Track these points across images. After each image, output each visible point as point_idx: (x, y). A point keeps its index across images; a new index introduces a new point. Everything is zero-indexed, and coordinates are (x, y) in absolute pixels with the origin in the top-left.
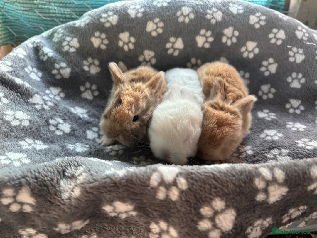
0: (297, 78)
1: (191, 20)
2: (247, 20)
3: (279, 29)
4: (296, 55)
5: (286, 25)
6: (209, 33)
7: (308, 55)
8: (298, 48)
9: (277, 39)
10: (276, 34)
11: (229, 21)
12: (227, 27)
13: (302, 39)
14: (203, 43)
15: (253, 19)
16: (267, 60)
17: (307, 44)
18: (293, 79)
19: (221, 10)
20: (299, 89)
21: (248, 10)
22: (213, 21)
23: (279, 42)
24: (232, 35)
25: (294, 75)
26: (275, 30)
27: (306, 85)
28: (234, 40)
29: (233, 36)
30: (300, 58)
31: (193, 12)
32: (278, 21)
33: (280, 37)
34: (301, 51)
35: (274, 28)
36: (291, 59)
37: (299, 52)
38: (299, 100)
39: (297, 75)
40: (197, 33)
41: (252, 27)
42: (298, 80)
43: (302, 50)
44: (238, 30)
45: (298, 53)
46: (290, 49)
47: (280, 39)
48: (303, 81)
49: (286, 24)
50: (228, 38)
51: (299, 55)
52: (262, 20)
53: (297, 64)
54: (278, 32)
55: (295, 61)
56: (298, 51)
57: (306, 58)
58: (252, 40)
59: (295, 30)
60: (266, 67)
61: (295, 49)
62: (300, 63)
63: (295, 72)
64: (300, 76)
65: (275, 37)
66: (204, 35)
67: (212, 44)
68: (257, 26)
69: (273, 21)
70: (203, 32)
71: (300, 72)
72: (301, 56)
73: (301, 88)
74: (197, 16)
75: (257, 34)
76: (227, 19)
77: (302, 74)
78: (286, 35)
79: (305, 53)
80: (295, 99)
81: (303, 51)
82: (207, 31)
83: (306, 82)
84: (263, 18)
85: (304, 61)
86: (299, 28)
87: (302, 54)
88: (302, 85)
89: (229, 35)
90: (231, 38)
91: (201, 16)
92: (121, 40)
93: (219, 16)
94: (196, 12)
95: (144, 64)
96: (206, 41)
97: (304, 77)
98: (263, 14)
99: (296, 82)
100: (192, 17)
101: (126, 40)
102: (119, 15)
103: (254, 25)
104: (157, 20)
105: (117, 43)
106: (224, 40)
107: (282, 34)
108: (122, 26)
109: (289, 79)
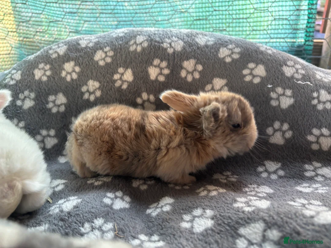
0: (280, 130)
1: (143, 49)
2: (215, 53)
3: (257, 64)
4: (281, 97)
5: (268, 60)
6: (164, 64)
7: (299, 99)
8: (284, 89)
9: (254, 76)
10: (252, 69)
11: (191, 52)
12: (188, 59)
13: (292, 77)
14: (156, 74)
15: (223, 53)
17: (300, 84)
18: (275, 131)
19: (183, 40)
20: (281, 146)
21: (220, 42)
22: (170, 51)
23: (257, 81)
24: (193, 69)
25: (277, 125)
26: (251, 65)
27: (293, 140)
28: (197, 76)
29: (195, 70)
30: (286, 102)
31: (147, 40)
32: (257, 54)
33: (258, 74)
34: (289, 92)
35: (250, 62)
36: (274, 103)
37: (286, 93)
38: (279, 162)
39: (282, 125)
40: (149, 63)
41: (222, 61)
42: (281, 133)
43: (291, 91)
44: (201, 64)
45: (284, 94)
46: (273, 90)
47: (257, 76)
48: (289, 135)
49: (269, 57)
50: (188, 72)
51: (284, 97)
52: (236, 53)
53: (282, 110)
54: (256, 67)
55: (279, 105)
56: (284, 93)
57: (296, 101)
58: (221, 77)
59: (281, 66)
61: (280, 90)
62: (286, 109)
63: (278, 120)
64: (286, 127)
65: (251, 74)
66: (158, 66)
67: (167, 76)
68: (228, 60)
69: (249, 54)
70: (156, 62)
71: (286, 121)
72: (288, 99)
73: (285, 145)
74: (151, 44)
75: (227, 69)
76: (189, 50)
77: (289, 124)
78: (266, 71)
79: (294, 96)
80: (273, 161)
81: (293, 92)
82: (162, 61)
83: (293, 137)
84: (237, 50)
85: (292, 106)
86: (289, 63)
87: (290, 97)
88: (287, 141)
89: (190, 69)
90: (192, 73)
91: (156, 44)
92: (64, 69)
93: (179, 46)
94: (151, 40)
95: (86, 96)
96: (161, 74)
97: (291, 128)
98: (237, 46)
99: (278, 135)
100: (146, 45)
101: (70, 70)
102: (69, 46)
103: (224, 58)
104: (107, 49)
105: (60, 73)
106: (183, 74)
107: (261, 71)
108: (69, 55)
109: (270, 131)
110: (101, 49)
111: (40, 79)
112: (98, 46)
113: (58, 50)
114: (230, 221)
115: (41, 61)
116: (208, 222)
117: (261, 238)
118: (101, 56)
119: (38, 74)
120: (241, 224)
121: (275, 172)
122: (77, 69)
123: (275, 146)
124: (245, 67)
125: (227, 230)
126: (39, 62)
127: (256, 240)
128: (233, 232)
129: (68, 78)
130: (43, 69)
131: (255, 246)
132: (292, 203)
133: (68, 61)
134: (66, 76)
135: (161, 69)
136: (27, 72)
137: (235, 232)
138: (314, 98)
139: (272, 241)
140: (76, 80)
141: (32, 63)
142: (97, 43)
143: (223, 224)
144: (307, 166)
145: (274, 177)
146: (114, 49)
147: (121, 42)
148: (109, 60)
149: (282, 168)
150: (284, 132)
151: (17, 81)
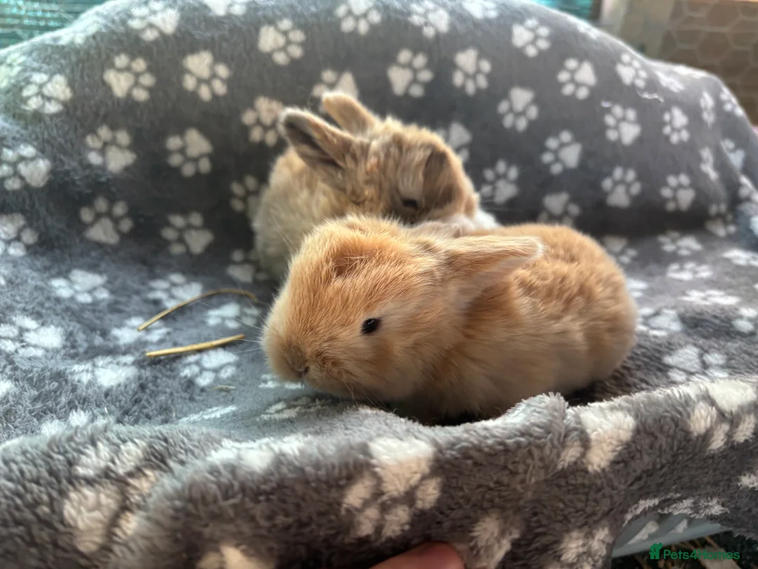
0: (623, 181)
1: (373, 28)
2: (505, 38)
3: (581, 61)
4: (622, 124)
5: (595, 52)
6: (420, 61)
8: (625, 108)
9: (578, 85)
10: (573, 72)
11: (466, 35)
12: (464, 48)
13: (634, 85)
14: (406, 83)
15: (521, 36)
16: (556, 134)
17: (646, 99)
18: (616, 183)
19: (445, 7)
21: (507, 12)
22: (429, 32)
23: (583, 93)
24: (475, 69)
25: (618, 173)
26: (571, 64)
28: (483, 82)
29: (478, 71)
30: (629, 133)
31: (376, 8)
32: (577, 40)
33: (583, 81)
34: (631, 115)
35: (569, 57)
36: (612, 135)
37: (627, 117)
39: (625, 172)
40: (390, 59)
41: (519, 53)
42: (625, 187)
43: (635, 112)
44: (487, 58)
45: (624, 119)
46: (608, 111)
47: (583, 84)
48: (636, 189)
50: (467, 76)
51: (626, 123)
52: (542, 37)
53: (625, 148)
54: (579, 67)
55: (619, 138)
56: (625, 115)
57: (643, 132)
58: (524, 84)
59: (614, 63)
60: (556, 152)
61: (618, 110)
63: (620, 165)
64: (631, 175)
65: (572, 80)
66: (409, 66)
67: (428, 86)
68: (531, 52)
69: (565, 41)
70: (404, 56)
71: (631, 166)
72: (631, 127)
74: (389, 17)
76: (461, 28)
77: (636, 170)
78: (596, 75)
79: (640, 120)
81: (637, 114)
82: (415, 53)
84: (544, 31)
85: (639, 140)
86: (626, 58)
87: (634, 123)
88: (635, 199)
89: (470, 68)
90: (474, 77)
91: (400, 17)
92: (189, 72)
93: (441, 21)
94: (384, 8)
95: (256, 135)
96: (414, 81)
97: (639, 178)
98: (542, 22)
99: (620, 190)
100: (376, 17)
101: (205, 73)
102: (182, 10)
103: (524, 47)
104: (286, 24)
105: (180, 81)
106: (458, 79)
107: (587, 74)
108: (192, 35)
109: (607, 184)
110: (271, 22)
111: (129, 95)
112: (259, 16)
113: (156, 20)
114: (644, 350)
115: (116, 48)
118: (275, 40)
119: (119, 83)
121: (623, 252)
122: (222, 71)
123: (617, 210)
124: (561, 67)
126: (112, 50)
127: (694, 368)
129: (205, 93)
130: (128, 69)
133: (194, 49)
134: (198, 87)
135: (415, 71)
136: (86, 79)
138: (665, 124)
140: (225, 97)
144: (662, 239)
146: (301, 24)
147: (313, 9)
148: (297, 52)
149: (631, 246)
150: (628, 185)
151: (65, 104)
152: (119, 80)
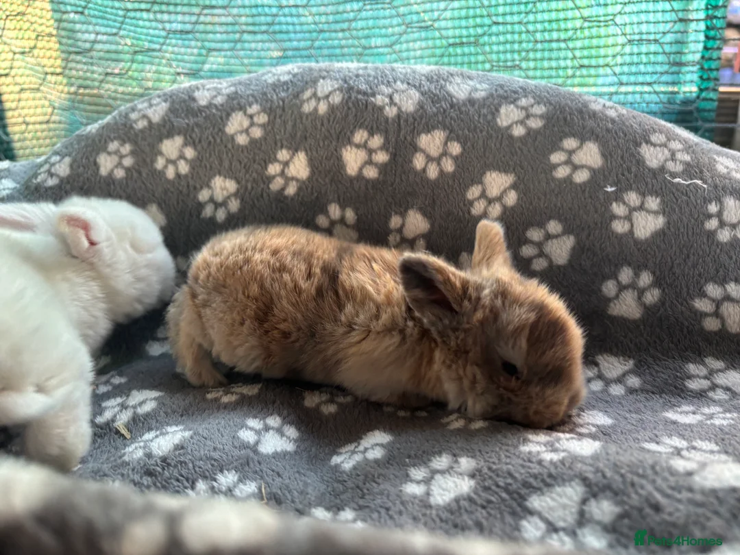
0: (632, 286)
1: (332, 108)
2: (489, 117)
3: (583, 140)
4: (636, 214)
5: (608, 130)
6: (377, 141)
7: (675, 217)
8: (643, 195)
9: (576, 168)
10: (571, 153)
11: (436, 115)
12: (428, 129)
13: (662, 169)
14: (359, 164)
15: (508, 116)
16: (541, 225)
17: (679, 184)
18: (622, 288)
19: (418, 87)
20: (634, 322)
21: (501, 92)
22: (391, 112)
23: (581, 177)
24: (441, 150)
25: (626, 275)
26: (570, 143)
27: (662, 310)
28: (449, 166)
29: (445, 153)
30: (647, 225)
31: (340, 89)
32: (583, 119)
33: (584, 163)
34: (653, 203)
35: (566, 135)
36: (619, 227)
37: (646, 205)
38: (629, 357)
39: (637, 275)
41: (505, 134)
42: (636, 293)
43: (658, 200)
44: (458, 140)
45: (641, 207)
46: (618, 197)
47: (582, 167)
48: (652, 297)
49: (610, 125)
50: (429, 159)
51: (643, 213)
52: (535, 116)
53: (637, 242)
54: (580, 147)
55: (631, 232)
56: (643, 203)
57: (668, 223)
58: (503, 168)
59: (638, 145)
60: (539, 245)
61: (632, 198)
62: (647, 240)
63: (629, 265)
64: (645, 279)
65: (568, 162)
66: (364, 146)
67: (383, 168)
68: (519, 131)
69: (565, 119)
70: (360, 136)
71: (646, 267)
72: (650, 218)
73: (644, 321)
74: (350, 97)
75: (516, 152)
76: (431, 109)
77: (654, 273)
78: (603, 155)
79: (664, 210)
80: (616, 355)
81: (663, 202)
82: (371, 134)
83: (662, 302)
84: (539, 110)
85: (659, 235)
86: (656, 138)
87: (656, 213)
88: (648, 310)
89: (434, 151)
90: (438, 160)
91: (360, 97)
92: (161, 153)
93: (409, 101)
94: (348, 89)
95: (208, 211)
96: (369, 162)
97: (657, 283)
98: (539, 100)
99: (629, 298)
100: (337, 99)
101: (173, 155)
102: (173, 102)
103: (509, 127)
104: (255, 108)
105: (153, 161)
106: (419, 162)
107: (590, 155)
108: (172, 123)
109: (609, 288)
110: (242, 108)
111: (111, 173)
112: (235, 103)
113: (150, 112)
114: (509, 481)
115: (112, 136)
116: (463, 483)
117: (576, 516)
118: (241, 124)
119: (106, 163)
120: (533, 487)
121: (620, 380)
122: (190, 153)
123: (622, 321)
124: (556, 147)
125: (503, 500)
126: (109, 138)
127: (565, 521)
128: (515, 505)
129: (170, 173)
130: (117, 152)
131: (561, 534)
132: (652, 446)
133: (170, 135)
134: (166, 167)
135: (371, 152)
136: (84, 161)
137: (520, 505)
138: (710, 216)
139: (599, 523)
140: (186, 176)
141: (93, 140)
142: (232, 97)
143: (494, 488)
144: (692, 368)
145: (617, 390)
146: (269, 110)
147: (283, 94)
148: (257, 133)
149: (635, 371)
150: (641, 292)
151: (62, 180)
152: (106, 161)
